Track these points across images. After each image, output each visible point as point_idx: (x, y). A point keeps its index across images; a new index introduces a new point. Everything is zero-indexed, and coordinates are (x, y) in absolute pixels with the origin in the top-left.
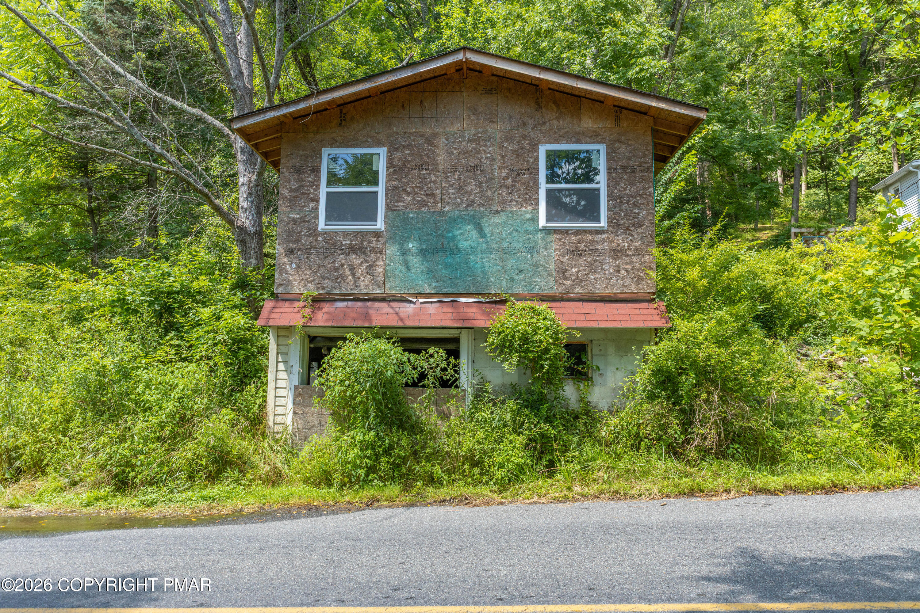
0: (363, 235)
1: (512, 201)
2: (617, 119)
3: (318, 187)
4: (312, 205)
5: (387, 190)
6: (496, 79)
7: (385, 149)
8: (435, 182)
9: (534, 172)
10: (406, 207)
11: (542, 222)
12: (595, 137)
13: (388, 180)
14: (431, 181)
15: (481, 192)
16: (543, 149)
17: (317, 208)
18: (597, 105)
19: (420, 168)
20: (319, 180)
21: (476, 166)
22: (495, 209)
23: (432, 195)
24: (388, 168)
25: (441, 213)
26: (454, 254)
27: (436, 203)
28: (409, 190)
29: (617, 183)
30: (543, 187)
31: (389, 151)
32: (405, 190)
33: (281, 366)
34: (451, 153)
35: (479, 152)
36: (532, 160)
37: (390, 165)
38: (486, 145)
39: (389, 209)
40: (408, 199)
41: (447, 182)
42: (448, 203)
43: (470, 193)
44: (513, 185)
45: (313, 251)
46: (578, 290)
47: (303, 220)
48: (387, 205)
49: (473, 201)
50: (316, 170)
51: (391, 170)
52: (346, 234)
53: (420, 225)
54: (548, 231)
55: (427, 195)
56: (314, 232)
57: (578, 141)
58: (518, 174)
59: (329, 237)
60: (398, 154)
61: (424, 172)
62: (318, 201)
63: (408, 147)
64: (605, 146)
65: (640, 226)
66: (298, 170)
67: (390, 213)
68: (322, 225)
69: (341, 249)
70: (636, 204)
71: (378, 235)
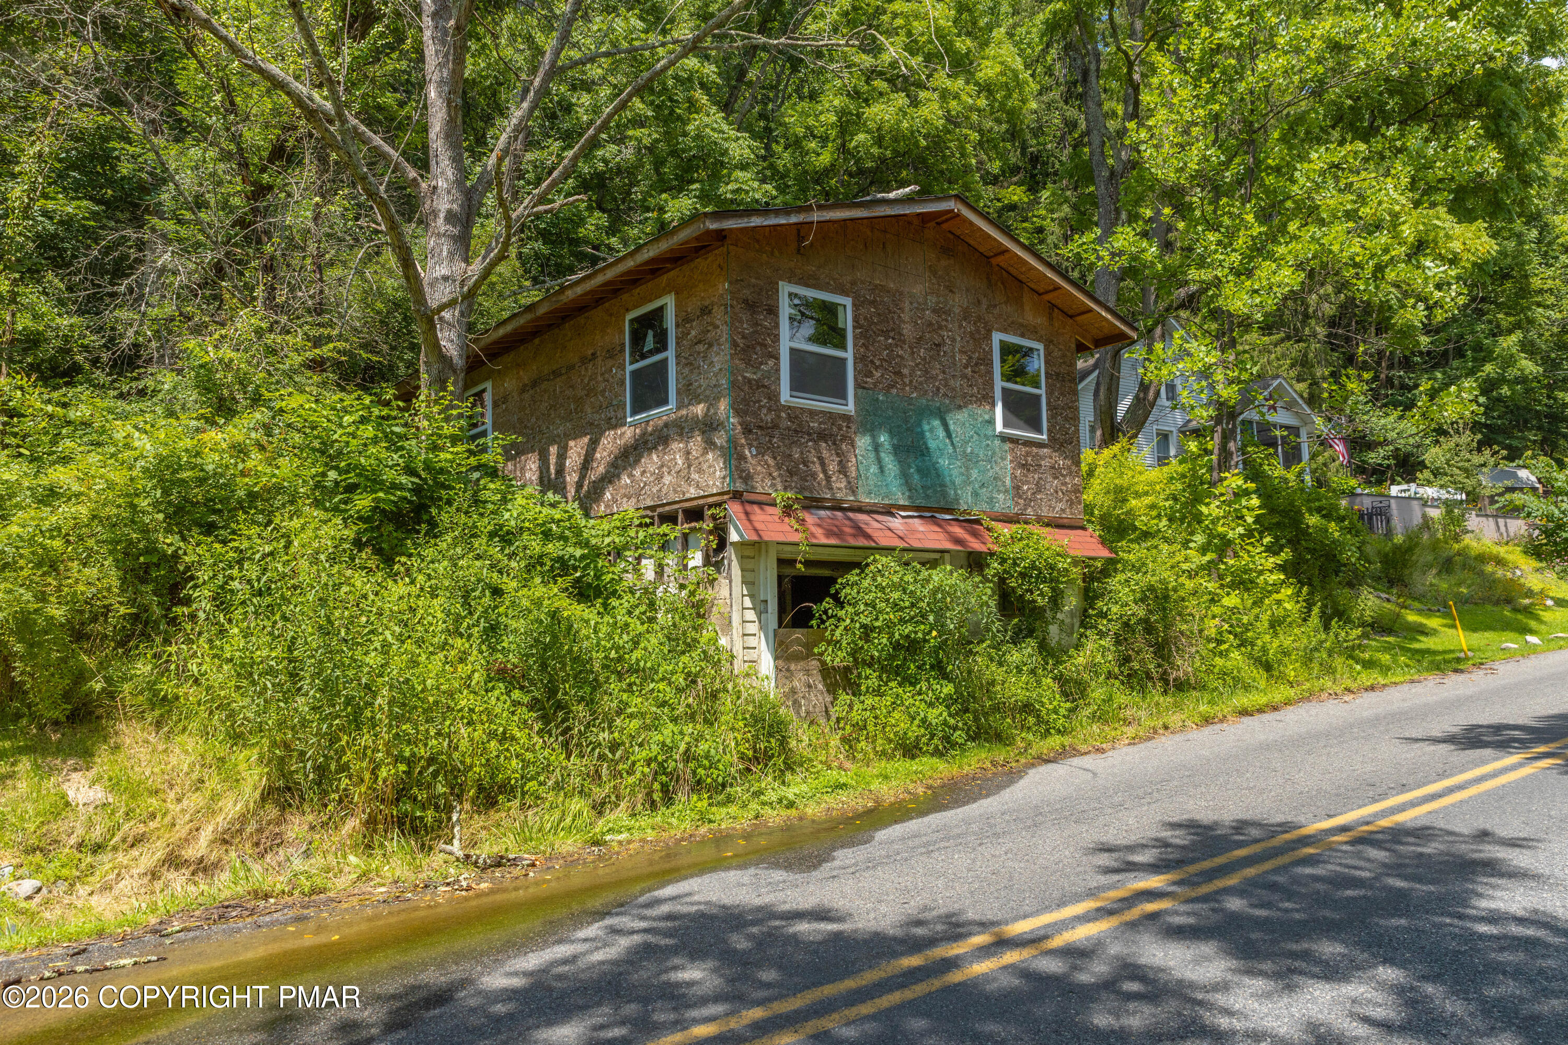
0: (831, 417)
1: (972, 396)
2: (1051, 318)
3: (776, 338)
4: (771, 363)
5: (855, 358)
6: (952, 237)
7: (851, 300)
8: (901, 357)
9: (990, 364)
10: (875, 384)
11: (999, 427)
12: (1035, 333)
13: (855, 345)
14: (898, 356)
15: (945, 379)
16: (997, 337)
17: (778, 370)
18: (1036, 297)
19: (886, 334)
20: (777, 326)
21: (939, 345)
22: (958, 403)
23: (898, 373)
24: (854, 327)
25: (910, 400)
26: (924, 455)
27: (904, 384)
28: (877, 363)
29: (1054, 391)
30: (999, 384)
31: (854, 305)
32: (872, 362)
33: (748, 602)
34: (916, 323)
35: (940, 327)
36: (987, 349)
37: (857, 323)
38: (947, 321)
39: (858, 386)
40: (877, 374)
41: (914, 359)
42: (916, 388)
43: (935, 378)
44: (973, 377)
45: (776, 432)
46: (1029, 511)
47: (759, 385)
48: (856, 379)
49: (938, 389)
50: (773, 311)
51: (858, 331)
52: (812, 413)
53: (890, 413)
54: (1004, 438)
55: (895, 373)
56: (776, 404)
57: (1023, 336)
58: (976, 364)
59: (794, 414)
60: (863, 311)
61: (890, 341)
62: (778, 359)
63: (873, 303)
64: (1043, 345)
66: (751, 306)
67: (860, 391)
68: (785, 396)
69: (809, 434)
70: (1066, 419)
71: (848, 419)
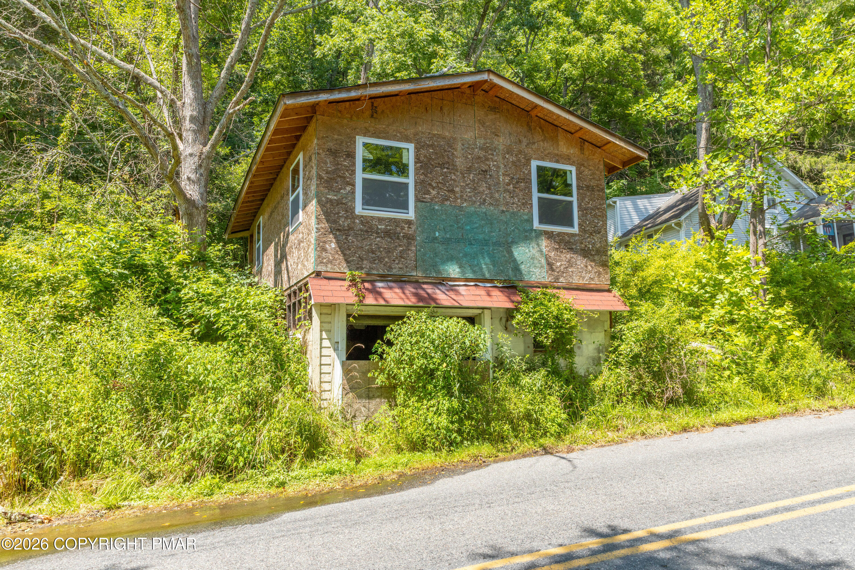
0: (396, 221)
1: (513, 204)
2: (582, 149)
3: (353, 172)
4: (348, 188)
5: (416, 182)
6: (498, 100)
7: (413, 145)
8: (454, 180)
9: (528, 181)
10: (432, 199)
11: (536, 224)
12: (568, 160)
13: (416, 174)
14: (451, 179)
15: (491, 193)
16: (534, 164)
17: (353, 192)
18: (569, 135)
19: (442, 166)
20: (354, 164)
21: (486, 171)
22: (501, 209)
23: (452, 191)
24: (416, 163)
25: (461, 208)
26: (471, 244)
27: (456, 198)
28: (434, 185)
29: (584, 198)
30: (536, 195)
31: (416, 148)
32: (430, 184)
33: (326, 343)
34: (467, 158)
35: (487, 159)
36: (526, 172)
37: (418, 160)
38: (493, 155)
39: (418, 200)
40: (434, 192)
41: (464, 181)
42: (466, 200)
43: (482, 193)
44: (514, 191)
45: (352, 232)
46: (562, 280)
47: (339, 203)
48: (416, 196)
49: (485, 200)
50: (351, 155)
51: (419, 165)
52: (381, 220)
53: (444, 217)
54: (540, 232)
55: (448, 191)
56: (351, 215)
57: (557, 162)
58: (517, 182)
59: (365, 221)
60: (423, 151)
61: (445, 170)
62: (353, 185)
63: (432, 146)
64: (575, 168)
66: (333, 153)
67: (419, 204)
68: (359, 209)
69: (377, 233)
70: (595, 216)
71: (409, 222)
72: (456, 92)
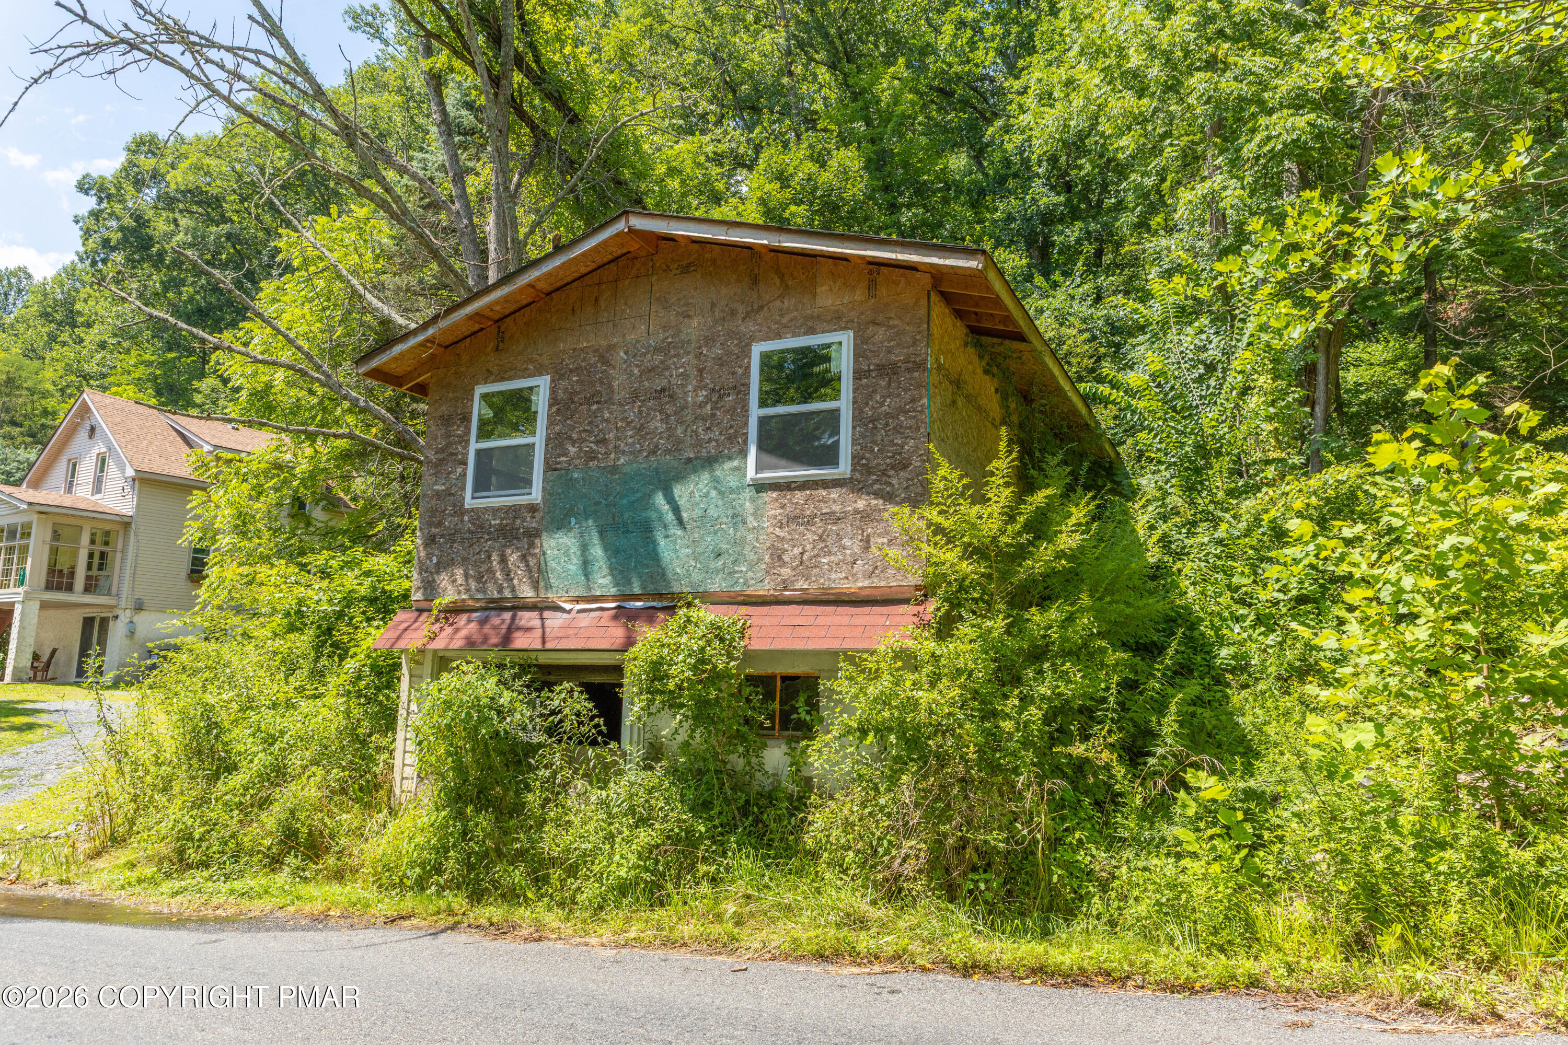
0: (514, 511)
1: (710, 441)
2: (872, 285)
3: (466, 443)
4: (459, 470)
5: (548, 439)
6: (696, 246)
7: (548, 377)
8: (608, 421)
9: (742, 389)
10: (569, 463)
11: (751, 472)
12: (837, 321)
13: (549, 425)
14: (604, 420)
15: (669, 429)
16: (757, 349)
17: (464, 475)
18: (841, 265)
19: (589, 401)
20: (467, 431)
21: (663, 390)
22: (686, 455)
23: (603, 441)
24: (550, 406)
25: (615, 469)
26: (628, 532)
27: (608, 454)
28: (575, 436)
29: (870, 396)
30: (755, 413)
31: (552, 381)
32: (569, 438)
34: (631, 374)
35: (668, 368)
36: (740, 371)
37: (554, 401)
38: (677, 355)
39: (549, 467)
40: (573, 450)
41: (624, 419)
42: (624, 452)
43: (653, 433)
44: (713, 415)
45: (458, 537)
46: (801, 584)
47: (448, 493)
48: (546, 461)
49: (657, 446)
50: (466, 419)
51: (554, 409)
52: (495, 511)
53: (586, 489)
54: (760, 487)
55: (597, 442)
56: (460, 511)
57: (811, 331)
58: (721, 397)
59: (476, 516)
60: (564, 383)
61: (595, 407)
62: (466, 464)
63: (577, 370)
64: (851, 333)
65: (905, 467)
66: (447, 421)
67: (552, 475)
68: (469, 499)
69: (489, 533)
71: (533, 508)
72: (621, 263)
